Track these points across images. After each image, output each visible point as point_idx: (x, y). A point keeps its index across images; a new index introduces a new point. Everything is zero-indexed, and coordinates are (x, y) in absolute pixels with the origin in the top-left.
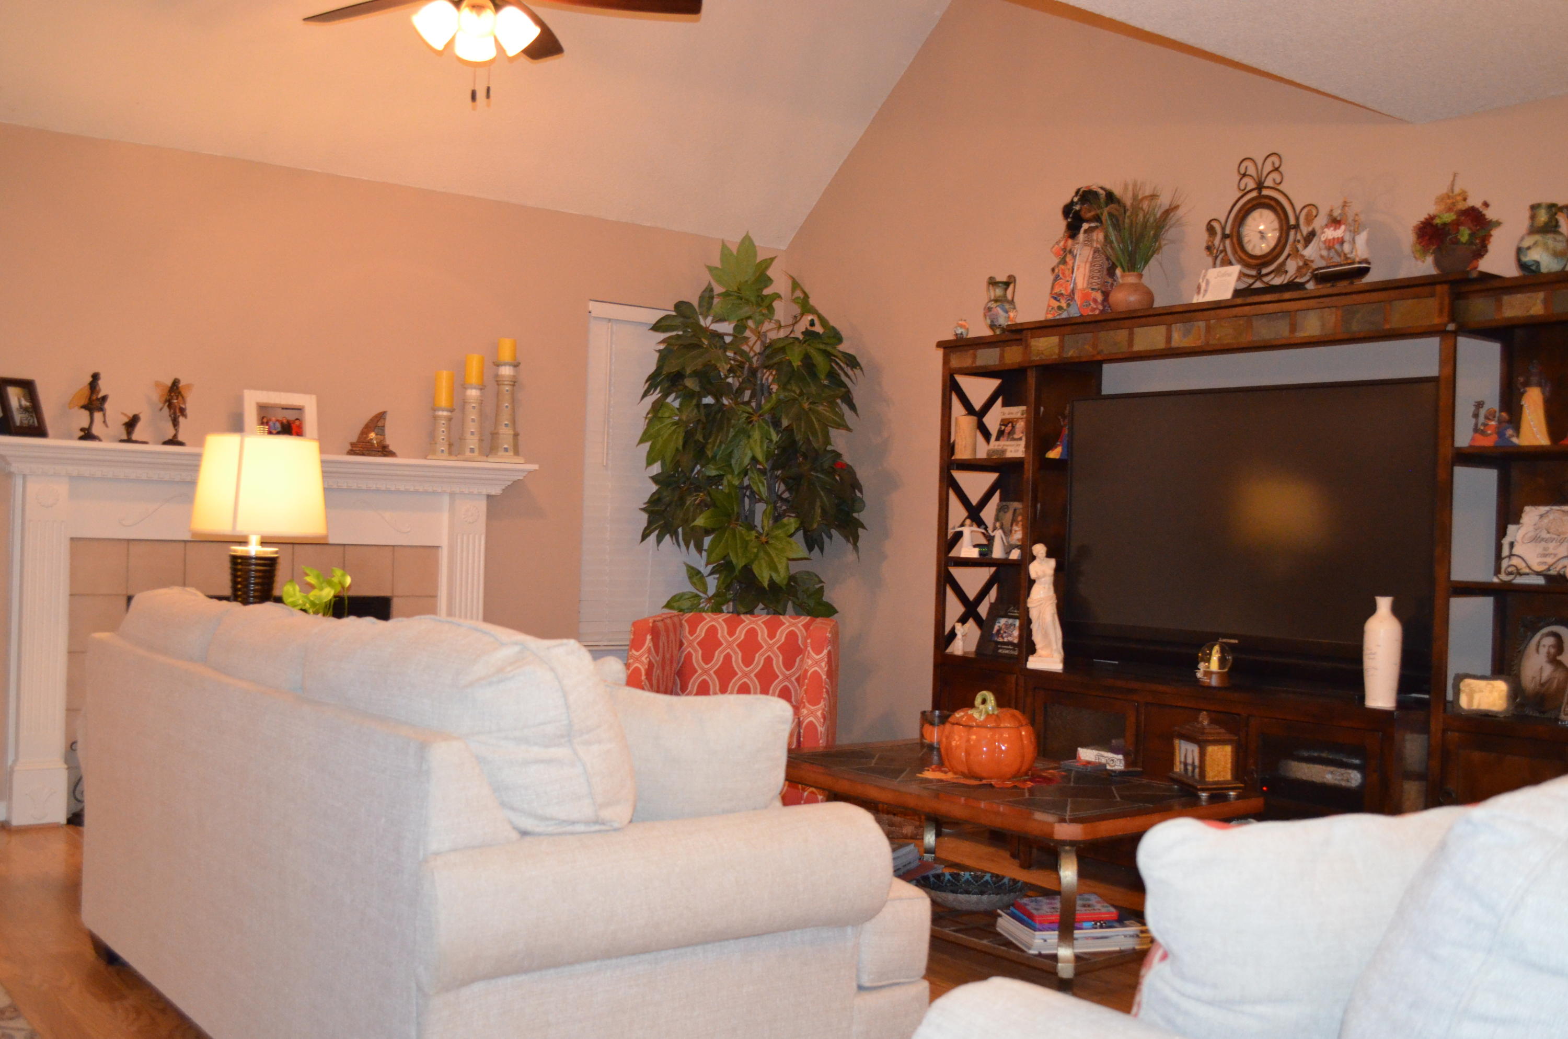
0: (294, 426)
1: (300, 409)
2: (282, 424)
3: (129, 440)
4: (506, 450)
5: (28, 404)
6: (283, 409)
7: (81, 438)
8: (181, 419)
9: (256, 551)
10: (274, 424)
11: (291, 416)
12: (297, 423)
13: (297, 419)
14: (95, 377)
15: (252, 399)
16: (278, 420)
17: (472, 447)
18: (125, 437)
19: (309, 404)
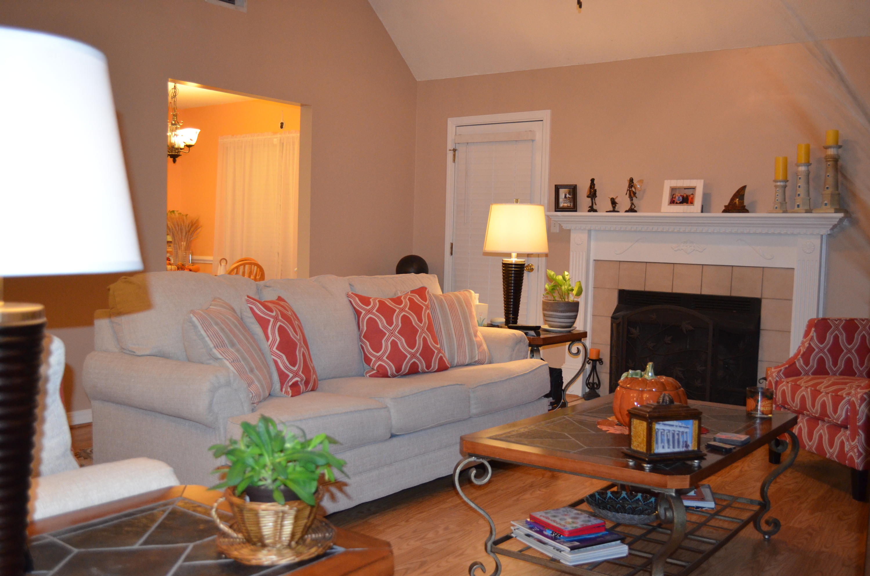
0: (690, 199)
1: (694, 188)
2: (683, 197)
3: (614, 211)
4: (826, 204)
5: (570, 196)
6: (685, 189)
7: (589, 211)
8: (634, 198)
9: (515, 261)
10: (679, 198)
11: (688, 192)
12: (692, 196)
13: (692, 194)
14: (593, 180)
15: (668, 184)
16: (681, 196)
17: (798, 204)
18: (611, 209)
19: (699, 185)
